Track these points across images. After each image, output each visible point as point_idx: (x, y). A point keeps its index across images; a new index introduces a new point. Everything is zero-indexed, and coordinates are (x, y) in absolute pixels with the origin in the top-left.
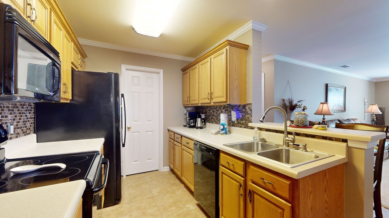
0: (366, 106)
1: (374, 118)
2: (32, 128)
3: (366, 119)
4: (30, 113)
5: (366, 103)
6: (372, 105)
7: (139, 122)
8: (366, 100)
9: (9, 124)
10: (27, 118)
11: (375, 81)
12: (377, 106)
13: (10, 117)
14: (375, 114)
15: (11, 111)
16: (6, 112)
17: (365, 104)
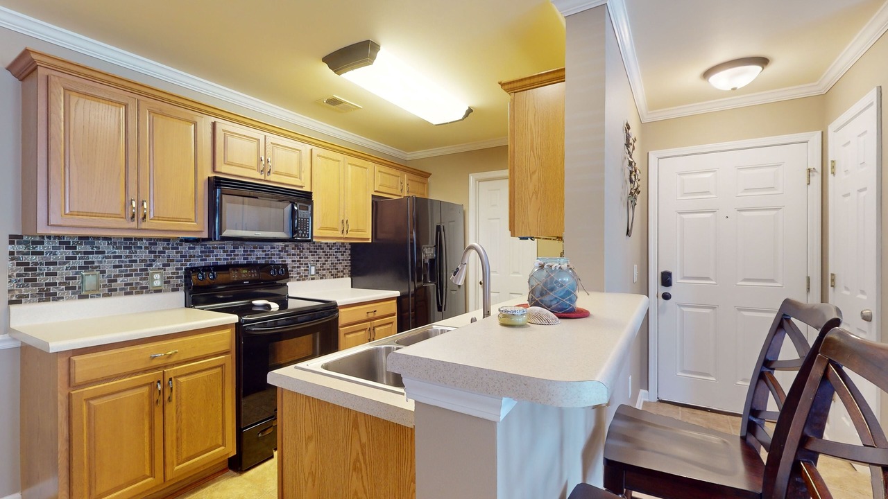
2: (347, 271)
4: (342, 255)
7: (521, 276)
9: (309, 265)
10: (339, 260)
13: (311, 258)
15: (313, 253)
16: (306, 253)
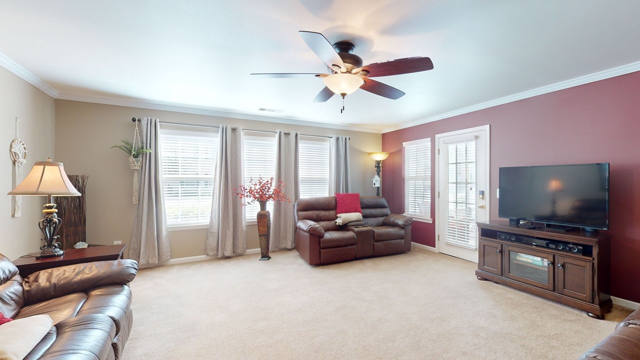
0: (20, 170)
1: (51, 213)
3: (18, 214)
5: (21, 160)
6: (44, 164)
8: (18, 149)
11: (55, 94)
12: (62, 168)
14: (57, 200)
17: (14, 163)
